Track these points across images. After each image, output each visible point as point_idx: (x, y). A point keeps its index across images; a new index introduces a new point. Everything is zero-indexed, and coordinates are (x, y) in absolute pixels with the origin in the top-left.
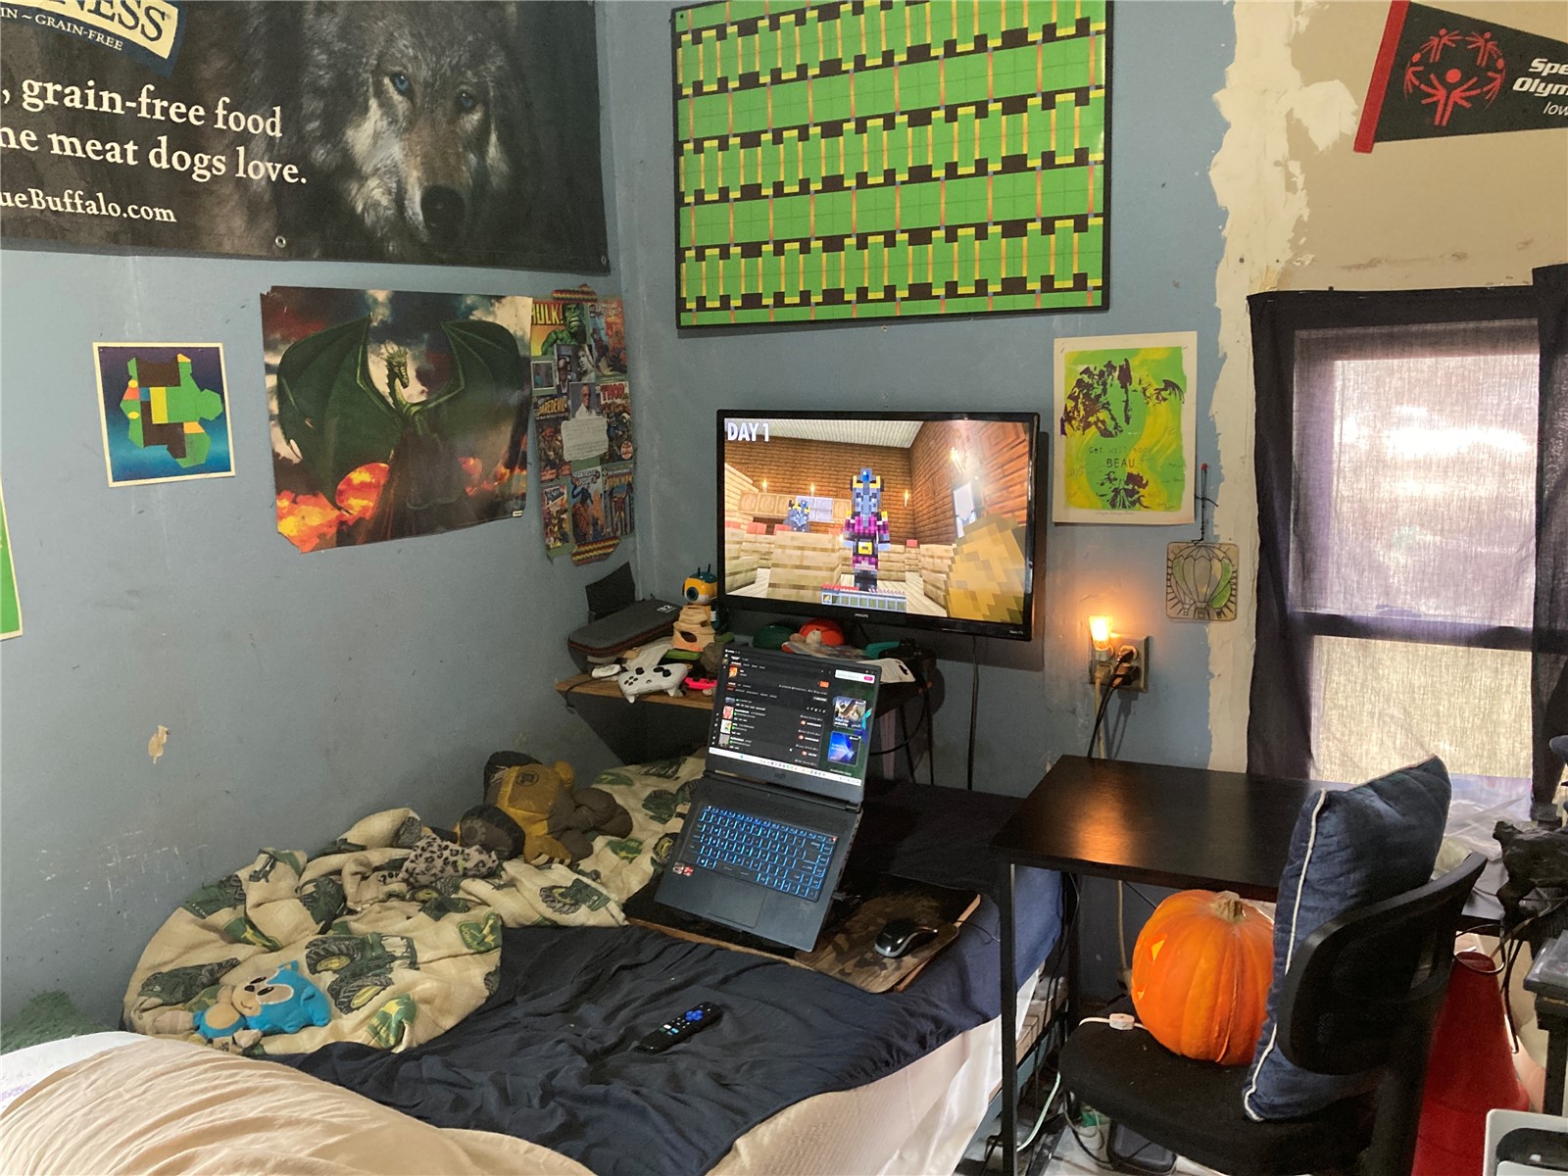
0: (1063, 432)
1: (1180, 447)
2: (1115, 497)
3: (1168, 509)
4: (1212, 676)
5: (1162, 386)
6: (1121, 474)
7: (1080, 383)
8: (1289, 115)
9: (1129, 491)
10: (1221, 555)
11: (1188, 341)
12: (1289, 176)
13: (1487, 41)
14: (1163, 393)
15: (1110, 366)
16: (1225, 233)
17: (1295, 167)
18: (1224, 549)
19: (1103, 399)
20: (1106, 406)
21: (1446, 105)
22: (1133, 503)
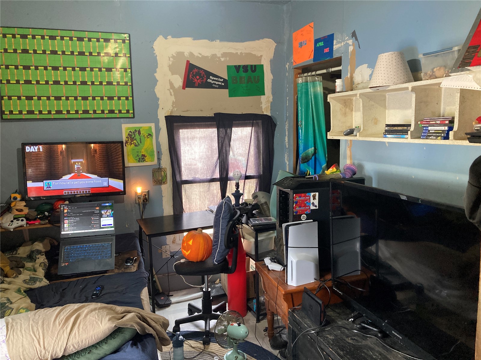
0: (126, 146)
1: (153, 148)
2: (139, 160)
3: (151, 161)
4: (163, 197)
5: (148, 135)
6: (140, 155)
7: (129, 134)
8: (170, 80)
9: (143, 158)
10: (163, 170)
11: (153, 125)
12: (170, 92)
13: (203, 72)
14: (148, 136)
15: (135, 130)
16: (159, 103)
17: (171, 91)
18: (164, 169)
19: (135, 138)
20: (135, 139)
21: (197, 83)
22: (144, 161)
